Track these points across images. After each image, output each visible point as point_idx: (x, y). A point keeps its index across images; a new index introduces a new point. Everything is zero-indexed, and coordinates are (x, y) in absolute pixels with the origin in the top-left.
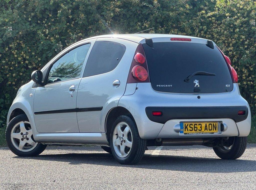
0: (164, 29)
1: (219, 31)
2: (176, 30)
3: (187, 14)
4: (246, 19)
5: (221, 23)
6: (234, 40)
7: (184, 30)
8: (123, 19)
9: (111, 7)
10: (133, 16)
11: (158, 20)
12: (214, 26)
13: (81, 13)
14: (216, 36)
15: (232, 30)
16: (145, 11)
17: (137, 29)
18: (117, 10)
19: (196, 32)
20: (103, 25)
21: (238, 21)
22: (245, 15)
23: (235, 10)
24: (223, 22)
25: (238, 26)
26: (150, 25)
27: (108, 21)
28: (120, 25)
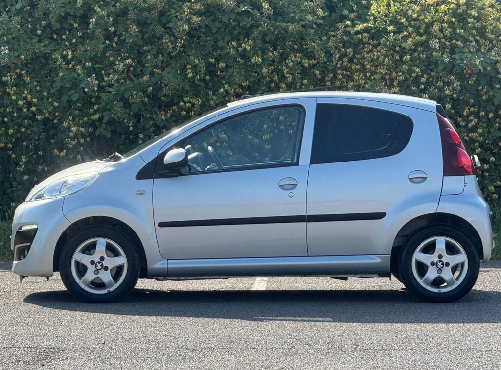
0: (278, 53)
1: (375, 57)
2: (298, 54)
3: (319, 25)
4: (424, 38)
5: (379, 44)
6: (400, 74)
7: (312, 55)
8: (204, 35)
9: (184, 14)
10: (222, 30)
11: (267, 38)
12: (366, 48)
13: (131, 24)
14: (369, 66)
15: (398, 58)
16: (244, 21)
17: (229, 52)
18: (195, 19)
19: (335, 59)
20: (170, 46)
21: (410, 41)
22: (422, 31)
23: (403, 20)
24: (381, 42)
25: (409, 51)
26: (253, 47)
27: (179, 40)
28: (200, 46)
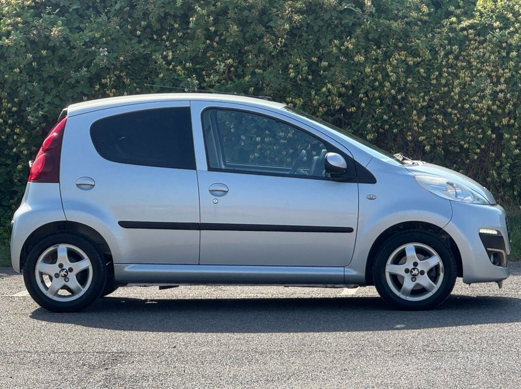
0: (382, 51)
1: (482, 54)
2: (403, 52)
3: (425, 22)
5: (485, 40)
6: (507, 71)
7: (417, 53)
8: (306, 34)
9: (285, 12)
10: (324, 28)
11: (370, 37)
12: (472, 45)
13: (231, 24)
14: (475, 63)
15: (504, 54)
16: (346, 19)
17: (332, 51)
18: (296, 17)
19: (440, 56)
20: (271, 45)
21: (516, 36)
23: (510, 15)
24: (488, 38)
25: (515, 47)
26: (356, 46)
27: (280, 39)
28: (302, 45)
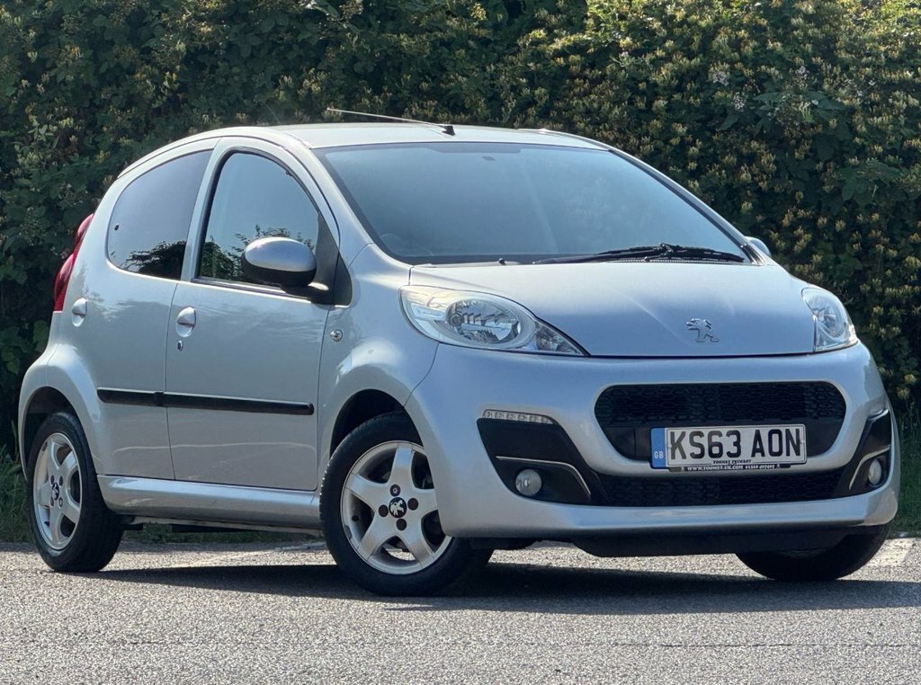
0: (384, 99)
1: (595, 105)
2: (430, 102)
4: (696, 61)
5: (603, 77)
6: (646, 139)
7: (460, 104)
8: (226, 64)
9: (181, 18)
10: (264, 52)
11: (358, 68)
12: (577, 86)
13: (69, 43)
14: (582, 125)
15: (641, 105)
16: (308, 31)
17: (276, 98)
18: (206, 29)
19: (507, 110)
20: (148, 87)
21: (666, 71)
22: (694, 47)
23: (656, 25)
24: (608, 73)
25: (665, 89)
26: (327, 86)
27: (168, 73)
28: (216, 88)
